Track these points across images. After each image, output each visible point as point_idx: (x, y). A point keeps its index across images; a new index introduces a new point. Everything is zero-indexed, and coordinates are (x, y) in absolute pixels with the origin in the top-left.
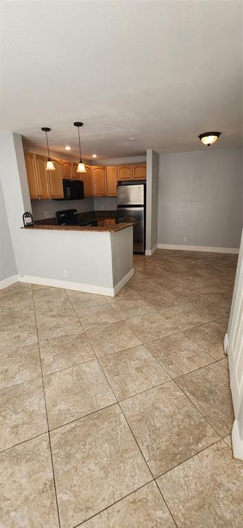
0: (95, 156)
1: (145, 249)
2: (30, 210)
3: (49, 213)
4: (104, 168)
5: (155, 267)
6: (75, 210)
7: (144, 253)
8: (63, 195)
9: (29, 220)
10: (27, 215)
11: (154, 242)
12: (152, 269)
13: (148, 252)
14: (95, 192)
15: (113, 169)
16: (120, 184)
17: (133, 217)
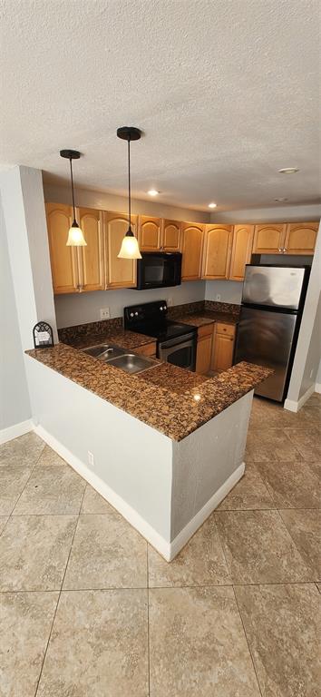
0: (212, 206)
1: (285, 396)
2: (51, 317)
3: (108, 310)
4: (230, 228)
5: (298, 457)
6: (164, 303)
7: (281, 404)
8: (134, 281)
9: (44, 337)
10: (42, 326)
11: (310, 377)
12: (289, 464)
13: (292, 405)
14: (206, 269)
15: (248, 231)
16: (256, 260)
17: (272, 331)
